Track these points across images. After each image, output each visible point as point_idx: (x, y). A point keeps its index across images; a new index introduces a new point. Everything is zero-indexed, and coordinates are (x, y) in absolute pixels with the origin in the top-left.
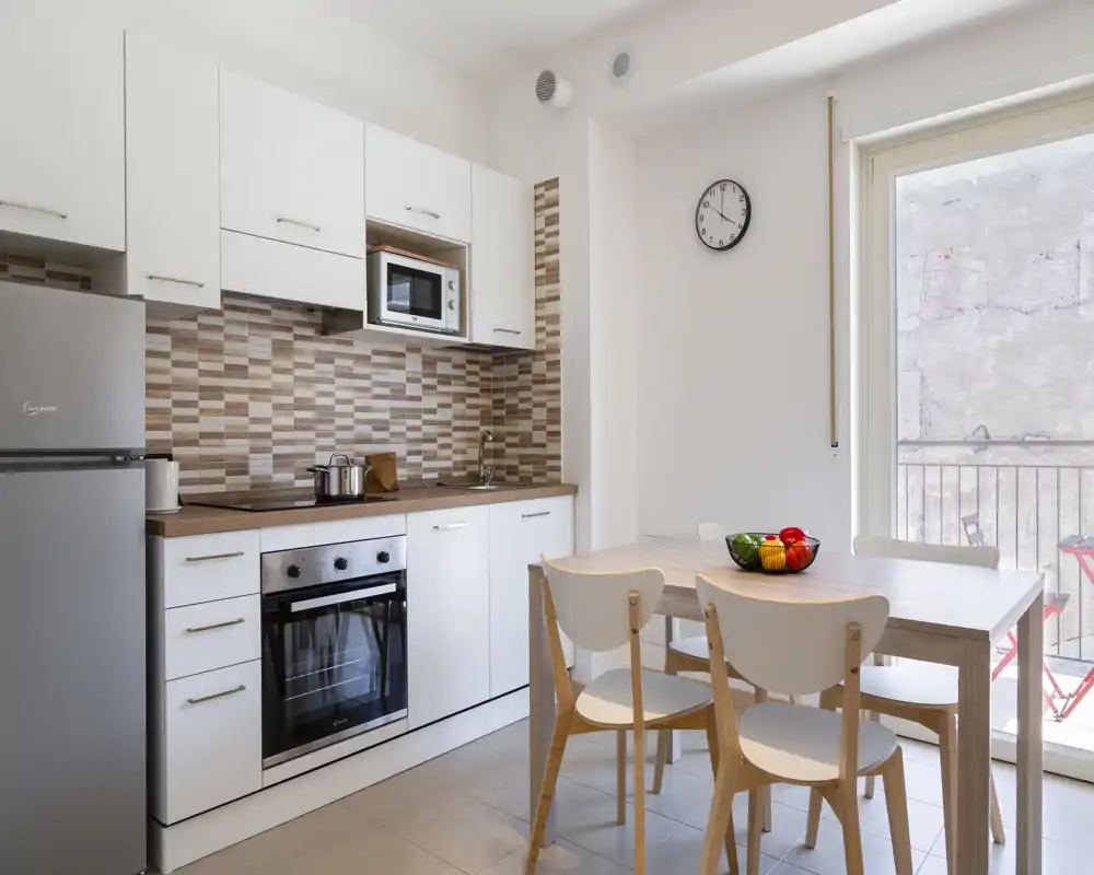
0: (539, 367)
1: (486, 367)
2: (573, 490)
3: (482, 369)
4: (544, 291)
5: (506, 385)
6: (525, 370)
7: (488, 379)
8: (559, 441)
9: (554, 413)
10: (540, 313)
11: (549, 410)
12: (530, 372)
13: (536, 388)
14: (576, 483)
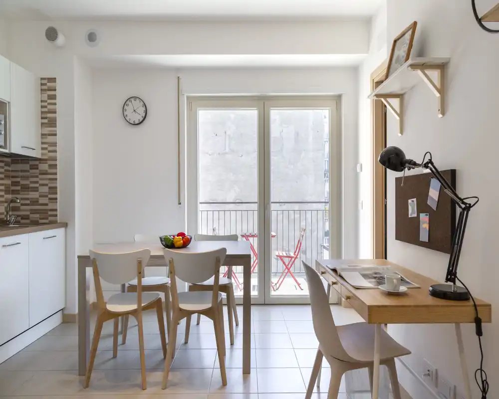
0: (44, 167)
1: (7, 164)
2: (65, 225)
3: (5, 165)
4: (47, 130)
5: (21, 174)
6: (35, 167)
7: (9, 171)
8: (57, 202)
9: (53, 190)
10: (44, 140)
11: (50, 188)
12: (37, 169)
13: (41, 176)
14: (67, 222)
